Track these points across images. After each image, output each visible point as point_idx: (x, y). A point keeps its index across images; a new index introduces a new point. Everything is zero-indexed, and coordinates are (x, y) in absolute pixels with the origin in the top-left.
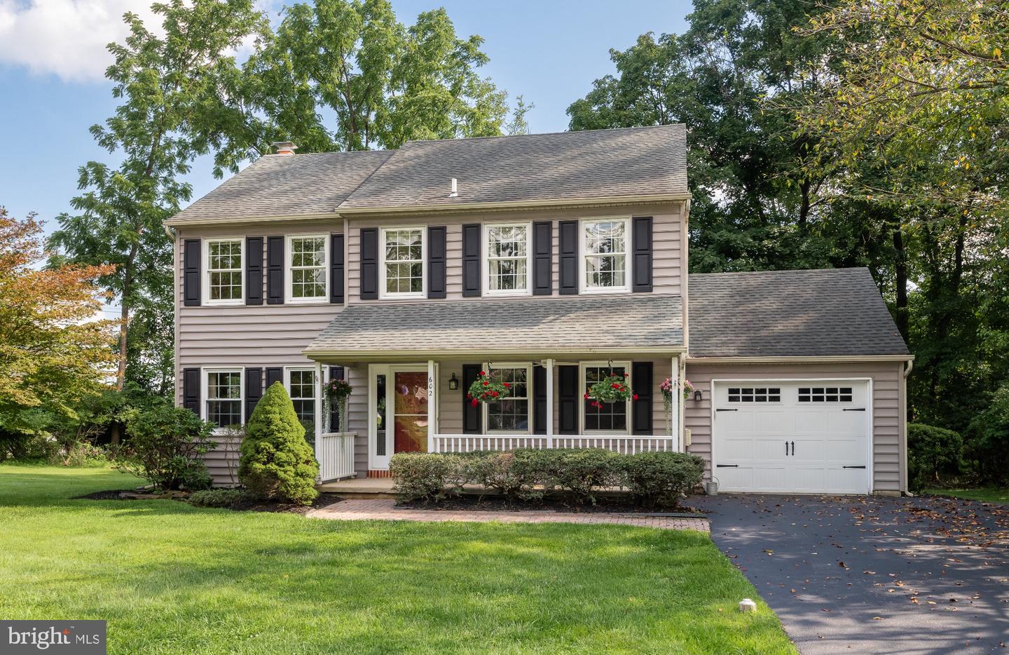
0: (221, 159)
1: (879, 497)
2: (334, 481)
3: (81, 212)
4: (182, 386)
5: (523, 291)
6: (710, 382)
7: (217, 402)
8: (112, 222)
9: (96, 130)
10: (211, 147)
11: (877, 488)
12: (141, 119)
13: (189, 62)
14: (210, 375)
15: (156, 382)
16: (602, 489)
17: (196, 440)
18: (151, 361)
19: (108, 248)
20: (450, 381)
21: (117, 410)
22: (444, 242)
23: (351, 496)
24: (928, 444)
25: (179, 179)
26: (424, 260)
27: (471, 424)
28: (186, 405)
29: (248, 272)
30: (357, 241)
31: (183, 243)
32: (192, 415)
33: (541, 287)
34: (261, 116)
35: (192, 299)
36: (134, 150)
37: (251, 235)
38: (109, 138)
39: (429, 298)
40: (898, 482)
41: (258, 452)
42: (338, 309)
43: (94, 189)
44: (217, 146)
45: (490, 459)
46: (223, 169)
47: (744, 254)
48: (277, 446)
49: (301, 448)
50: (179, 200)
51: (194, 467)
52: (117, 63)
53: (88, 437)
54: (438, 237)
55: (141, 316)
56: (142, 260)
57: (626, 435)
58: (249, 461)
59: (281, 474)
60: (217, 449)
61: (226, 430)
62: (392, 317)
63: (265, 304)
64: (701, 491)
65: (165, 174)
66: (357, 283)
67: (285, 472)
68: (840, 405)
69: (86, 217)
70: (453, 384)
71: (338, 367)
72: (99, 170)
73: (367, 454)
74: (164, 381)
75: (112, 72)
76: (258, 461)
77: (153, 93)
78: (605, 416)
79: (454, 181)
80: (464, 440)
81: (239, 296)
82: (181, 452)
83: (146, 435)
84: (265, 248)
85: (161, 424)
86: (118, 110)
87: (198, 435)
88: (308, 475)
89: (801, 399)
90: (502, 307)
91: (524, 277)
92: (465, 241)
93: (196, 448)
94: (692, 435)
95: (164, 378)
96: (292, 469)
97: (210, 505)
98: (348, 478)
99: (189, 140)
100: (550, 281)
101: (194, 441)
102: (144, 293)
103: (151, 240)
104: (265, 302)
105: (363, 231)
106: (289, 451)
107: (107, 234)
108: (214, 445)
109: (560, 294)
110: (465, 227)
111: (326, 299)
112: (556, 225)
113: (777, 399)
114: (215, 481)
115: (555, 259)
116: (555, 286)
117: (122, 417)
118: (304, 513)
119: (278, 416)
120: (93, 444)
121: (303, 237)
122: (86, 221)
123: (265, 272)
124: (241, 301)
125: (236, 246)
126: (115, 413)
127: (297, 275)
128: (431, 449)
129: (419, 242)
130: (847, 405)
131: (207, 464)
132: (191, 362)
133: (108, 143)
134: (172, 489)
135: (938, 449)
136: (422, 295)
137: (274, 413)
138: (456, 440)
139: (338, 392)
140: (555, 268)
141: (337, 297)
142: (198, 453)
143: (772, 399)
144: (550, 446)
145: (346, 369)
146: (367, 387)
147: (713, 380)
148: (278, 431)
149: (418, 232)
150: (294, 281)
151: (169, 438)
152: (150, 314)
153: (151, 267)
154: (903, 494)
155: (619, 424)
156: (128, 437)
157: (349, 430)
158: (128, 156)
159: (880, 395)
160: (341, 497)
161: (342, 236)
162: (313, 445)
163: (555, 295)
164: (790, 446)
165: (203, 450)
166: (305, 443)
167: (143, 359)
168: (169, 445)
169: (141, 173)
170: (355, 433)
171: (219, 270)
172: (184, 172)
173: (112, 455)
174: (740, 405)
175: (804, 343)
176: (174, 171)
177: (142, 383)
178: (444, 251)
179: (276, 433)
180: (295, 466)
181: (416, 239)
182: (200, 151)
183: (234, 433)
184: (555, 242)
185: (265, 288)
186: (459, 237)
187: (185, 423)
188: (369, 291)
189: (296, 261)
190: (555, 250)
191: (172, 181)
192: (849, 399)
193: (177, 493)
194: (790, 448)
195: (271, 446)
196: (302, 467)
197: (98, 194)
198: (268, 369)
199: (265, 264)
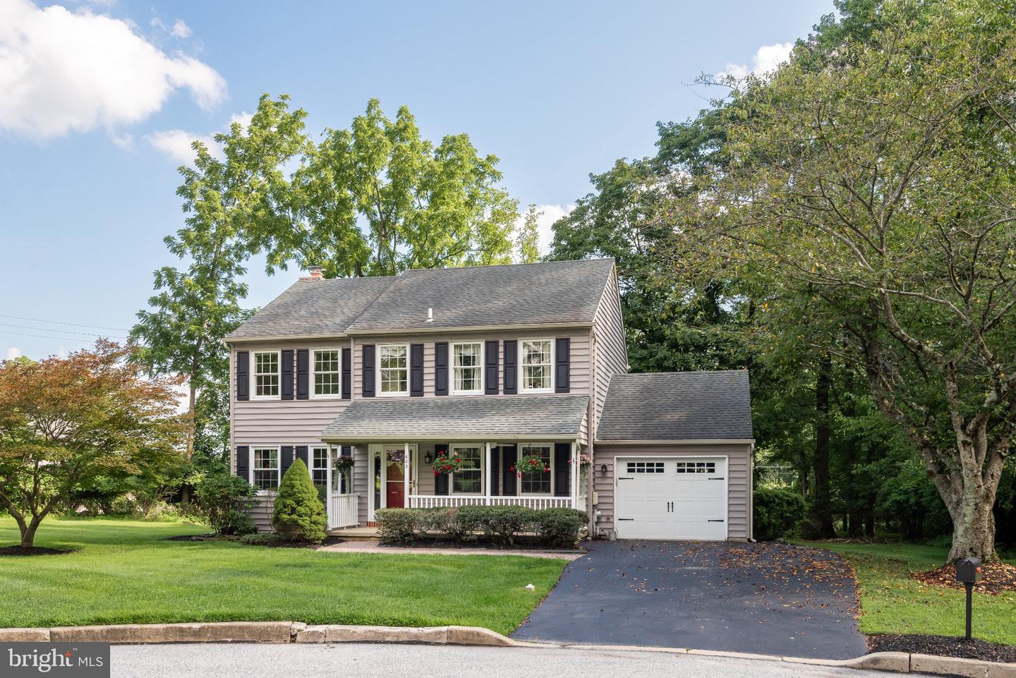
0: (271, 258)
1: (732, 542)
2: (342, 528)
3: (156, 310)
4: (236, 459)
5: (478, 391)
6: (613, 458)
7: (261, 471)
8: (182, 318)
9: (168, 240)
10: (263, 248)
11: (730, 536)
12: (205, 229)
13: (246, 180)
14: (256, 451)
15: (218, 451)
16: (520, 534)
17: (245, 499)
18: (214, 434)
19: (178, 338)
20: (426, 457)
21: (187, 474)
22: (422, 355)
23: (351, 539)
24: (778, 504)
25: (237, 280)
26: (408, 368)
27: (441, 489)
28: (239, 474)
29: (283, 376)
30: (360, 354)
31: (236, 355)
32: (243, 481)
33: (491, 388)
34: (306, 225)
35: (243, 395)
36: (200, 256)
37: (286, 348)
38: (180, 246)
39: (411, 396)
40: (746, 531)
41: (285, 507)
42: (347, 403)
43: (167, 290)
44: (268, 247)
45: (442, 512)
46: (274, 267)
47: (692, 348)
48: (298, 503)
49: (315, 504)
50: (237, 297)
51: (244, 519)
52: (186, 183)
53: (164, 497)
54: (417, 352)
55: (206, 395)
56: (207, 349)
57: (550, 497)
58: (279, 513)
59: (300, 522)
60: (261, 505)
61: (267, 491)
62: (383, 410)
63: (295, 399)
64: (605, 538)
65: (225, 275)
66: (360, 385)
67: (303, 521)
68: (707, 475)
69: (161, 313)
70: (428, 459)
71: (346, 446)
72: (171, 274)
73: (367, 510)
74: (225, 450)
75: (182, 191)
76: (285, 513)
77: (214, 209)
78: (536, 483)
79: (430, 310)
80: (434, 499)
81: (277, 394)
82: (235, 508)
83: (210, 495)
84: (295, 358)
85: (220, 487)
86: (186, 221)
87: (246, 495)
88: (319, 523)
89: (679, 471)
90: (461, 403)
91: (480, 381)
92: (437, 355)
93: (245, 505)
94: (599, 497)
95: (225, 448)
96: (308, 518)
97: (254, 544)
98: (354, 527)
99: (244, 243)
100: (497, 384)
101: (244, 500)
102: (209, 376)
103: (213, 333)
104: (295, 398)
105: (364, 347)
106: (306, 506)
107: (179, 327)
108: (258, 502)
109: (505, 393)
110: (437, 345)
111: (339, 396)
112: (501, 343)
113: (662, 471)
114: (259, 529)
115: (501, 368)
116: (501, 387)
117: (191, 481)
118: (316, 548)
119: (299, 482)
120: (168, 502)
121: (322, 350)
122: (161, 318)
123: (295, 376)
124: (278, 397)
125: (275, 357)
126: (185, 477)
127: (318, 378)
128: (406, 505)
129: (405, 355)
130: (711, 475)
131: (253, 517)
132: (242, 442)
133: (178, 250)
134: (229, 534)
135: (785, 508)
136: (407, 393)
137: (297, 480)
138: (429, 499)
139: (345, 465)
140: (501, 375)
141: (347, 395)
142: (247, 508)
143: (658, 471)
144: (488, 504)
145: (352, 448)
146: (367, 461)
147: (615, 457)
148: (299, 492)
149: (405, 347)
150: (316, 382)
151: (226, 497)
152: (213, 394)
153: (214, 354)
154: (749, 540)
155: (546, 489)
156: (195, 497)
157: (354, 492)
158: (195, 262)
159: (733, 468)
160: (345, 539)
161: (350, 350)
162: (325, 503)
163: (501, 394)
164: (670, 505)
165: (250, 506)
166: (317, 501)
167: (207, 432)
168: (226, 502)
169: (207, 276)
170: (358, 494)
171: (262, 374)
172: (240, 273)
173: (182, 512)
174: (635, 475)
175: (680, 430)
176: (232, 272)
177: (206, 451)
178: (422, 362)
179: (297, 494)
180: (310, 517)
181: (402, 352)
182: (254, 252)
183: (273, 493)
184: (501, 356)
185: (295, 387)
186: (433, 351)
187: (237, 487)
188: (368, 391)
189: (318, 368)
190: (501, 362)
191: (231, 281)
192: (712, 471)
193: (232, 537)
194: (670, 506)
195: (294, 503)
196: (315, 518)
197: (170, 294)
198: (297, 447)
199: (295, 370)
